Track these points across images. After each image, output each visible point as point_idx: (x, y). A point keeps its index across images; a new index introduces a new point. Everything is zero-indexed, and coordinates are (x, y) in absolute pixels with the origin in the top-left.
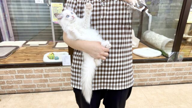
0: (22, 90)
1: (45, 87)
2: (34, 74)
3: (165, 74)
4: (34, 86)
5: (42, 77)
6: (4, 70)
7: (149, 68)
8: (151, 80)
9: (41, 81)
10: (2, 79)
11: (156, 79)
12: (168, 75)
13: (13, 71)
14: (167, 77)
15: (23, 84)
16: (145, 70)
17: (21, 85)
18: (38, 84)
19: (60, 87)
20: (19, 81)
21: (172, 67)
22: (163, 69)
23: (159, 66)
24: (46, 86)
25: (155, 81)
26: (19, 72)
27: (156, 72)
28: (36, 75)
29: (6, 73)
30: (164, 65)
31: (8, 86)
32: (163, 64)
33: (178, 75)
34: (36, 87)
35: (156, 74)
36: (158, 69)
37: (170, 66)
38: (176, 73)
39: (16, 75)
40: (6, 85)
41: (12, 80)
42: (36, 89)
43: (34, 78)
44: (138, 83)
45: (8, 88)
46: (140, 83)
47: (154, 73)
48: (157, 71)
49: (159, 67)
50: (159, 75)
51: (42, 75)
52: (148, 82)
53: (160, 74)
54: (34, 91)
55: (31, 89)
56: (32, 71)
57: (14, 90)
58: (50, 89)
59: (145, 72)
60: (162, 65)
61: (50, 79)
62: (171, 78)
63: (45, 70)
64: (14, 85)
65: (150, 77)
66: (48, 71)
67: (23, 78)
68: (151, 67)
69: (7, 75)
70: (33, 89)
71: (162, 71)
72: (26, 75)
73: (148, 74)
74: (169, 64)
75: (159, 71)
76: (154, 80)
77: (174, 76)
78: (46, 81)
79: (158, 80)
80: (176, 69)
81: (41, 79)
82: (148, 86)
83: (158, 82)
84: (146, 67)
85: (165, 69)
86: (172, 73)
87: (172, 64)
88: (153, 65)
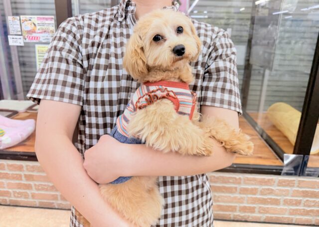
1: (28, 198)
2: (8, 172)
3: (277, 200)
5: (21, 179)
7: (239, 183)
8: (244, 209)
9: (20, 186)
11: (256, 210)
12: (284, 204)
14: (281, 209)
18: (14, 190)
19: (54, 201)
21: (294, 186)
22: (272, 190)
23: (262, 182)
24: (28, 196)
25: (254, 212)
27: (255, 194)
30: (274, 182)
32: (272, 180)
33: (309, 206)
34: (12, 195)
35: (255, 198)
36: (260, 188)
37: (290, 184)
38: (305, 202)
46: (218, 212)
47: (250, 196)
48: (259, 192)
49: (261, 185)
50: (264, 201)
51: (21, 176)
52: (237, 213)
58: (37, 202)
60: (269, 180)
61: (35, 185)
62: (294, 210)
63: (27, 166)
65: (242, 202)
66: (32, 169)
68: (242, 182)
71: (269, 194)
73: (235, 198)
74: (288, 181)
75: (262, 193)
76: (252, 210)
77: (301, 207)
78: (29, 187)
79: (262, 211)
80: (303, 192)
81: (20, 183)
82: (237, 221)
83: (261, 217)
84: (231, 181)
85: (278, 189)
86: (296, 200)
87: (294, 181)
88: (248, 179)
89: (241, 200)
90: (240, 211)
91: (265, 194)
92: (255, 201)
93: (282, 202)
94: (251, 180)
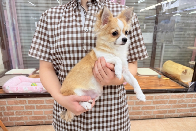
0: (31, 122)
2: (46, 105)
3: (185, 105)
4: (44, 117)
6: (14, 100)
7: (169, 98)
8: (170, 111)
10: (12, 110)
11: (176, 111)
12: (188, 107)
13: (24, 101)
14: (187, 109)
15: (33, 115)
16: (164, 101)
17: (31, 116)
18: (49, 115)
20: (29, 112)
21: (193, 97)
22: (183, 100)
23: (179, 97)
25: (175, 112)
26: (29, 102)
27: (175, 103)
28: (48, 106)
29: (16, 103)
31: (17, 117)
32: (183, 95)
34: (47, 118)
36: (178, 99)
37: (191, 96)
39: (26, 105)
40: (15, 116)
41: (22, 111)
42: (46, 121)
43: (45, 108)
44: (157, 115)
45: (17, 120)
46: (158, 115)
47: (173, 104)
48: (177, 102)
49: (179, 98)
53: (180, 105)
54: (44, 123)
55: (41, 121)
56: (44, 102)
57: (22, 121)
59: (165, 103)
60: (182, 95)
62: (193, 109)
64: (23, 116)
65: (169, 108)
67: (34, 108)
69: (17, 106)
70: (43, 121)
71: (182, 102)
72: (37, 106)
73: (166, 106)
74: (190, 95)
75: (179, 102)
79: (178, 112)
82: (167, 118)
83: (178, 114)
84: (165, 97)
85: (186, 100)
86: (193, 104)
87: (193, 94)
88: (173, 96)
89: (169, 107)
90: (168, 113)
91: (180, 103)
92: (175, 106)
93: (187, 106)
94: (174, 96)
